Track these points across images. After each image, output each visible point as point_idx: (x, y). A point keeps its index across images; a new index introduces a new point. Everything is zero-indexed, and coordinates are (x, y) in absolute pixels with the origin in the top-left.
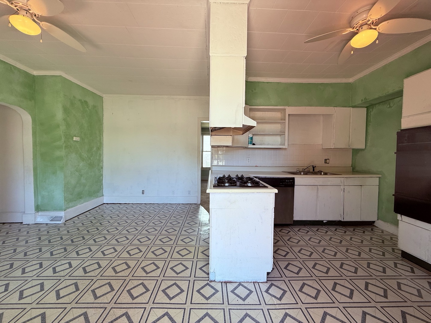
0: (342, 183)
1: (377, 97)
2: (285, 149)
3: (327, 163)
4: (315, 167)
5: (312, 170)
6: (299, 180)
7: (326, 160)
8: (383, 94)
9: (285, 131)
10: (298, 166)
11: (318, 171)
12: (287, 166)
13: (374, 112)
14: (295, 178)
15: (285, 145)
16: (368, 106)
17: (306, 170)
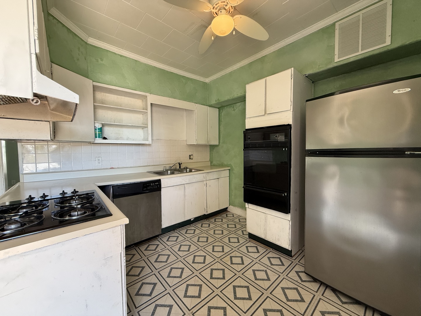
0: (204, 178)
1: (226, 99)
2: (149, 145)
3: (191, 159)
4: (181, 163)
5: (178, 167)
6: (166, 181)
7: (190, 156)
8: (231, 97)
9: (148, 123)
10: (164, 164)
11: (184, 168)
12: (153, 164)
13: (224, 113)
14: (161, 180)
15: (149, 140)
16: (220, 108)
17: (173, 168)
